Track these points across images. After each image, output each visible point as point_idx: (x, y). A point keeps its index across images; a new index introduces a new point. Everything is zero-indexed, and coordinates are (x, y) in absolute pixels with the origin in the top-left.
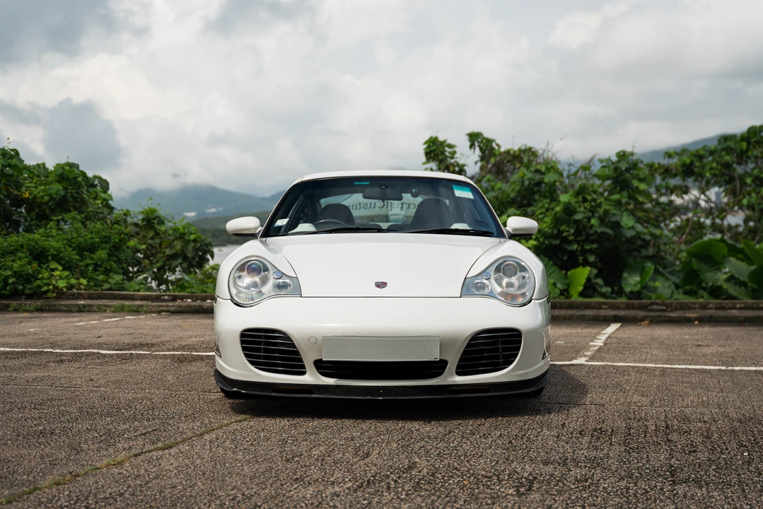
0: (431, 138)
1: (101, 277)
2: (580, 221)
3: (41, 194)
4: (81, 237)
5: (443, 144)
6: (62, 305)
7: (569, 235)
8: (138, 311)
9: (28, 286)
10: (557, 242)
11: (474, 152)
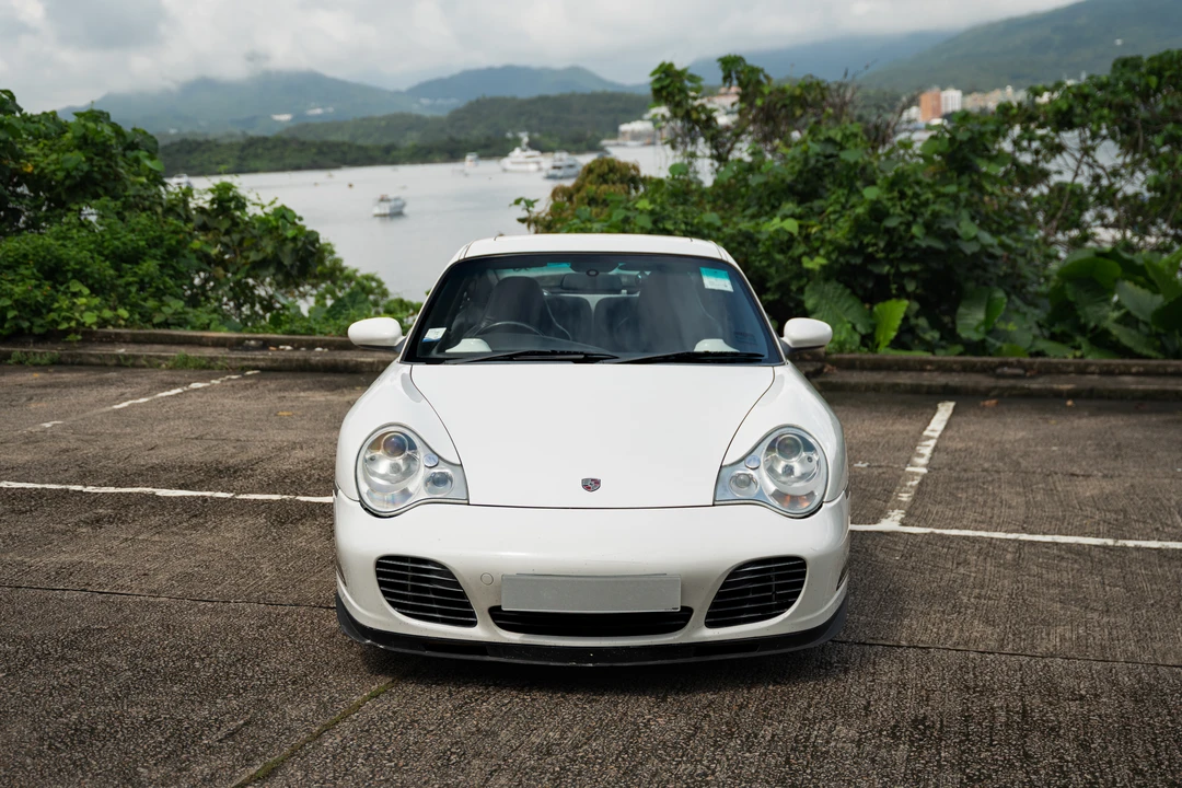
0: (662, 65)
1: (151, 303)
2: (894, 229)
3: (52, 167)
4: (118, 239)
5: (680, 75)
6: (91, 355)
7: (876, 251)
8: (209, 368)
9: (39, 321)
10: (858, 261)
11: (730, 88)
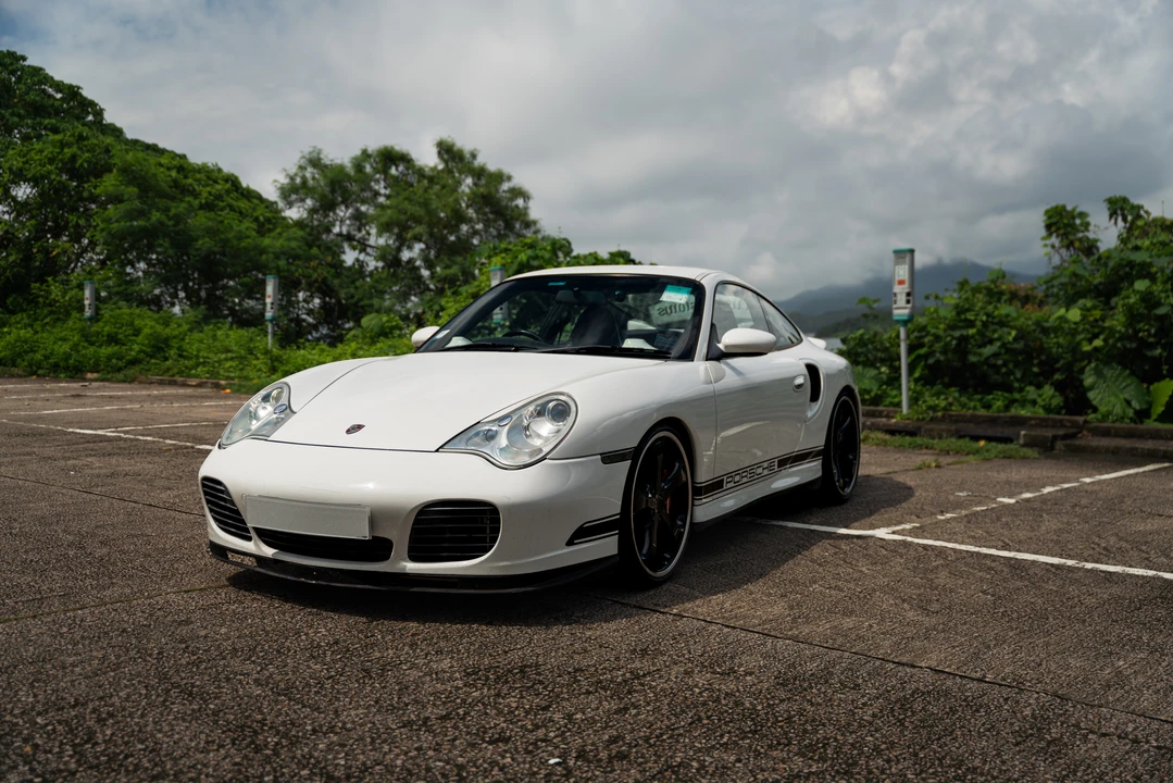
0: (1055, 206)
2: (1165, 316)
5: (1071, 213)
7: (1148, 336)
10: (1134, 345)
11: (1116, 223)
